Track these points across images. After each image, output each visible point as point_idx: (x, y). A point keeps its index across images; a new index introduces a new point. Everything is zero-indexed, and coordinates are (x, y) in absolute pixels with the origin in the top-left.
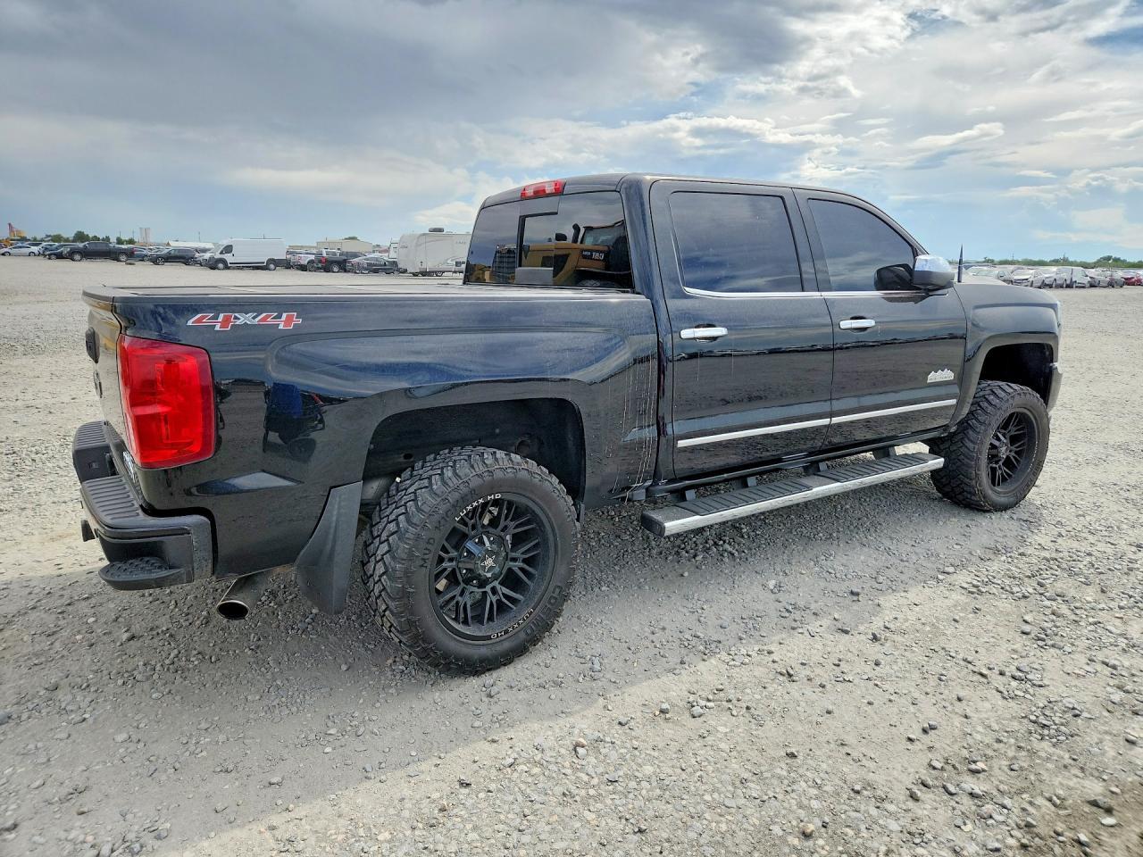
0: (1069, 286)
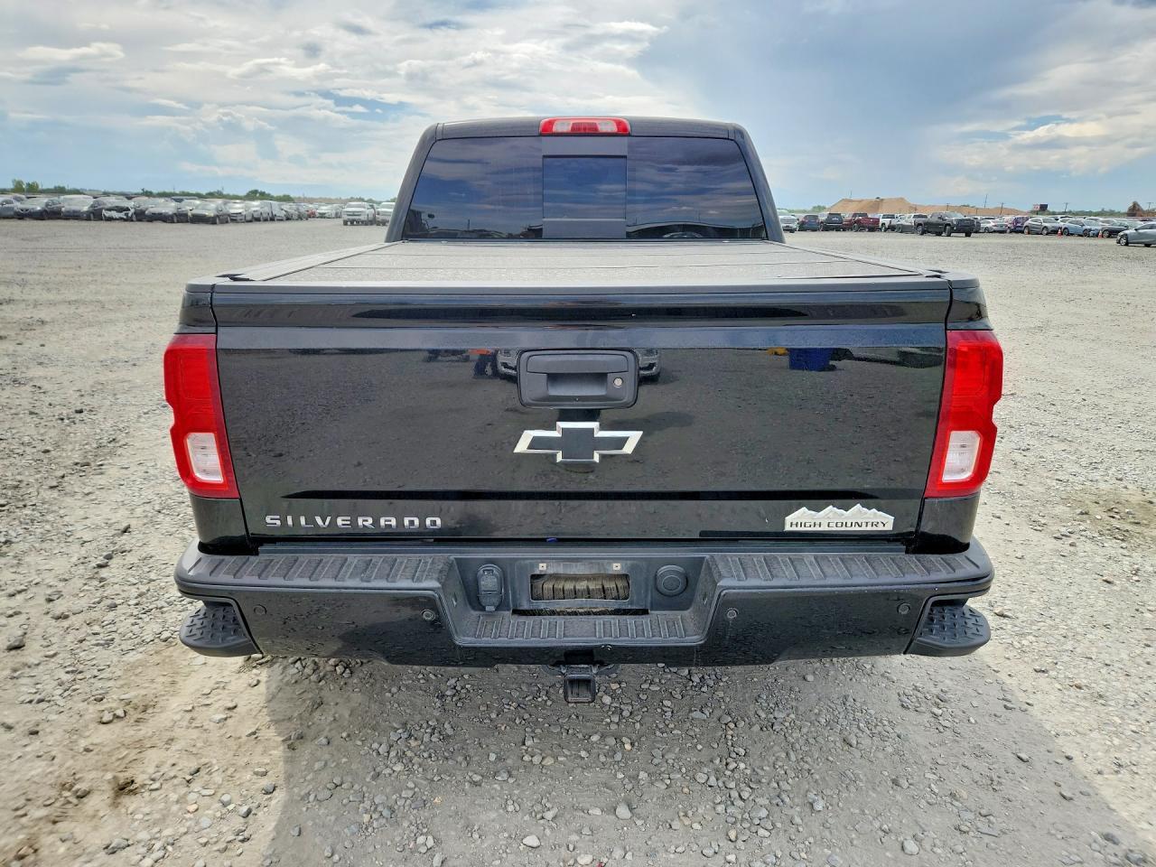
0: (272, 219)
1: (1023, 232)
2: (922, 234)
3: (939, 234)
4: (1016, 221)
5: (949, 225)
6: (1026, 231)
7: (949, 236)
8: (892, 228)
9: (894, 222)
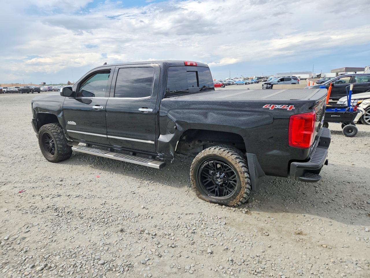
1: (52, 91)
2: (22, 93)
3: (28, 93)
4: (49, 88)
5: (32, 90)
6: (53, 90)
7: (33, 93)
8: (8, 92)
9: (8, 90)
